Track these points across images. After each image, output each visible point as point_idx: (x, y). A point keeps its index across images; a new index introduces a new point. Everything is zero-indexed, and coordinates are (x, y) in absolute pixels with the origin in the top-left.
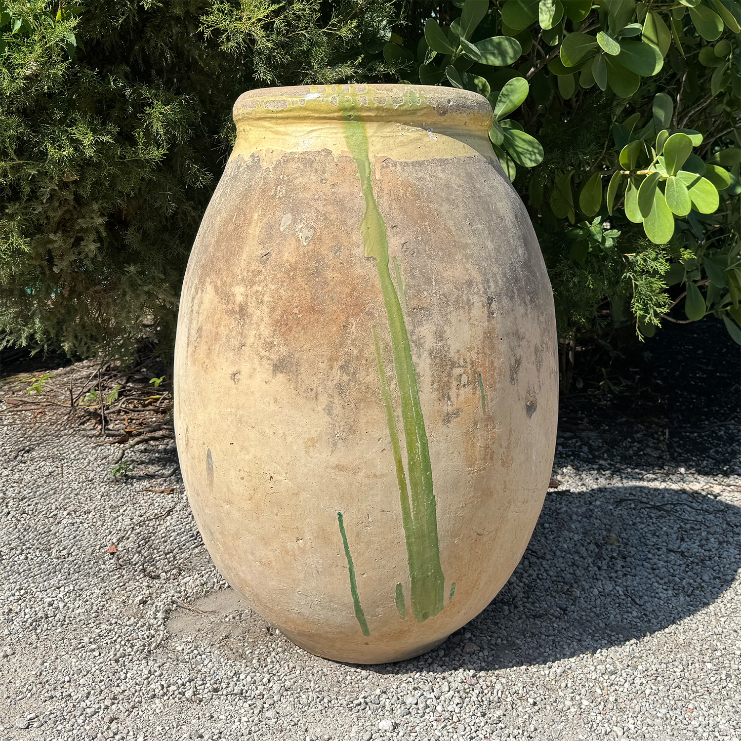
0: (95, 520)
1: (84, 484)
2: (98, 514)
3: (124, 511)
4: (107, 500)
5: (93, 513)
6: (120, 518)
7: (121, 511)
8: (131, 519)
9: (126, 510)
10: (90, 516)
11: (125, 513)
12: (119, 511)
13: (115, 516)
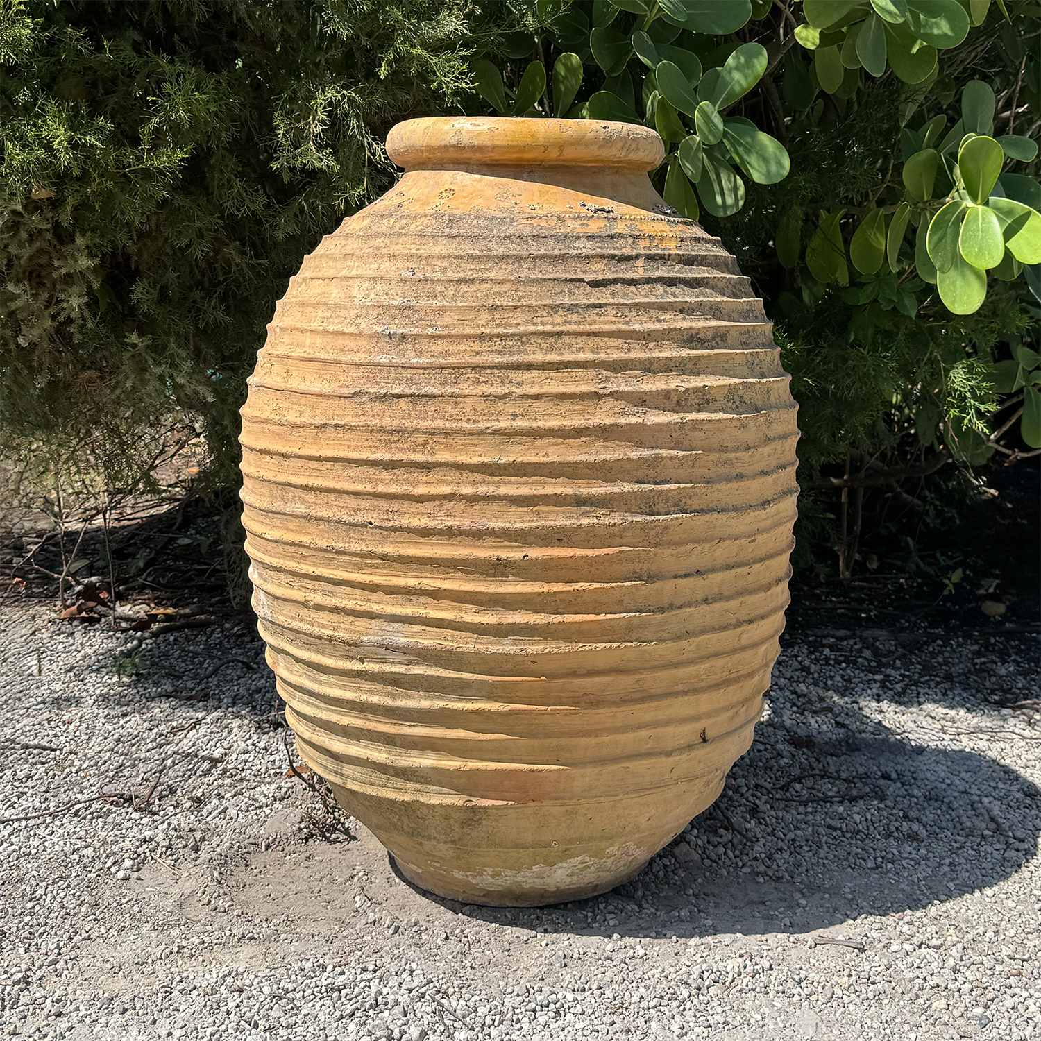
0: (77, 734)
2: (84, 725)
4: (103, 706)
5: (76, 723)
7: (121, 722)
9: (130, 720)
10: (72, 727)
11: (128, 725)
12: (117, 723)
13: (111, 728)
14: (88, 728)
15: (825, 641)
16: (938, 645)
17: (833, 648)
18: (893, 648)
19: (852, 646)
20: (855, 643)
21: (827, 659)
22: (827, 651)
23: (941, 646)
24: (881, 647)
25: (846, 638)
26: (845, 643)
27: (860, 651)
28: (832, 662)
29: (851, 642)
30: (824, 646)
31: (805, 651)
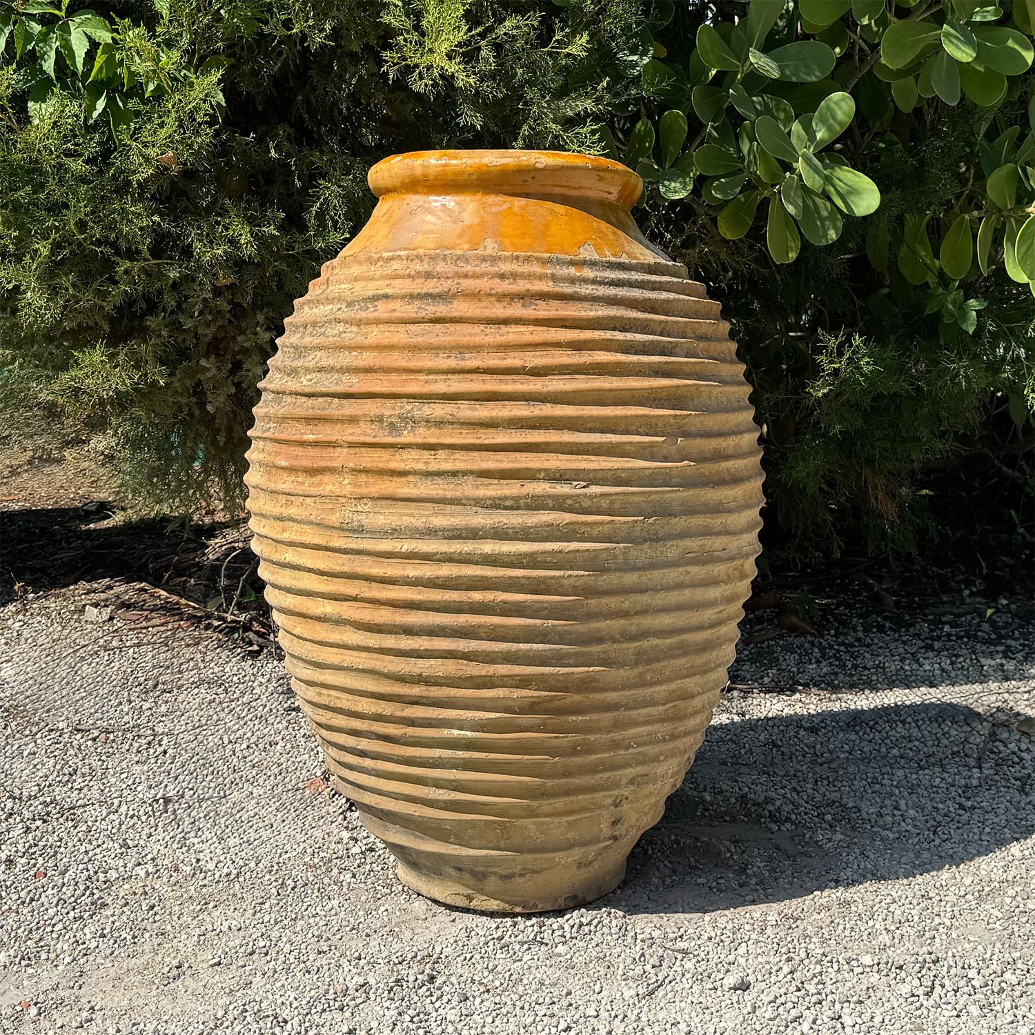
15: (944, 619)
17: (952, 624)
18: (1010, 620)
19: (970, 622)
20: (973, 618)
21: (949, 635)
22: (947, 628)
24: (998, 619)
25: (964, 614)
26: (963, 619)
27: (978, 625)
28: (954, 638)
29: (970, 617)
30: (944, 623)
31: (926, 630)
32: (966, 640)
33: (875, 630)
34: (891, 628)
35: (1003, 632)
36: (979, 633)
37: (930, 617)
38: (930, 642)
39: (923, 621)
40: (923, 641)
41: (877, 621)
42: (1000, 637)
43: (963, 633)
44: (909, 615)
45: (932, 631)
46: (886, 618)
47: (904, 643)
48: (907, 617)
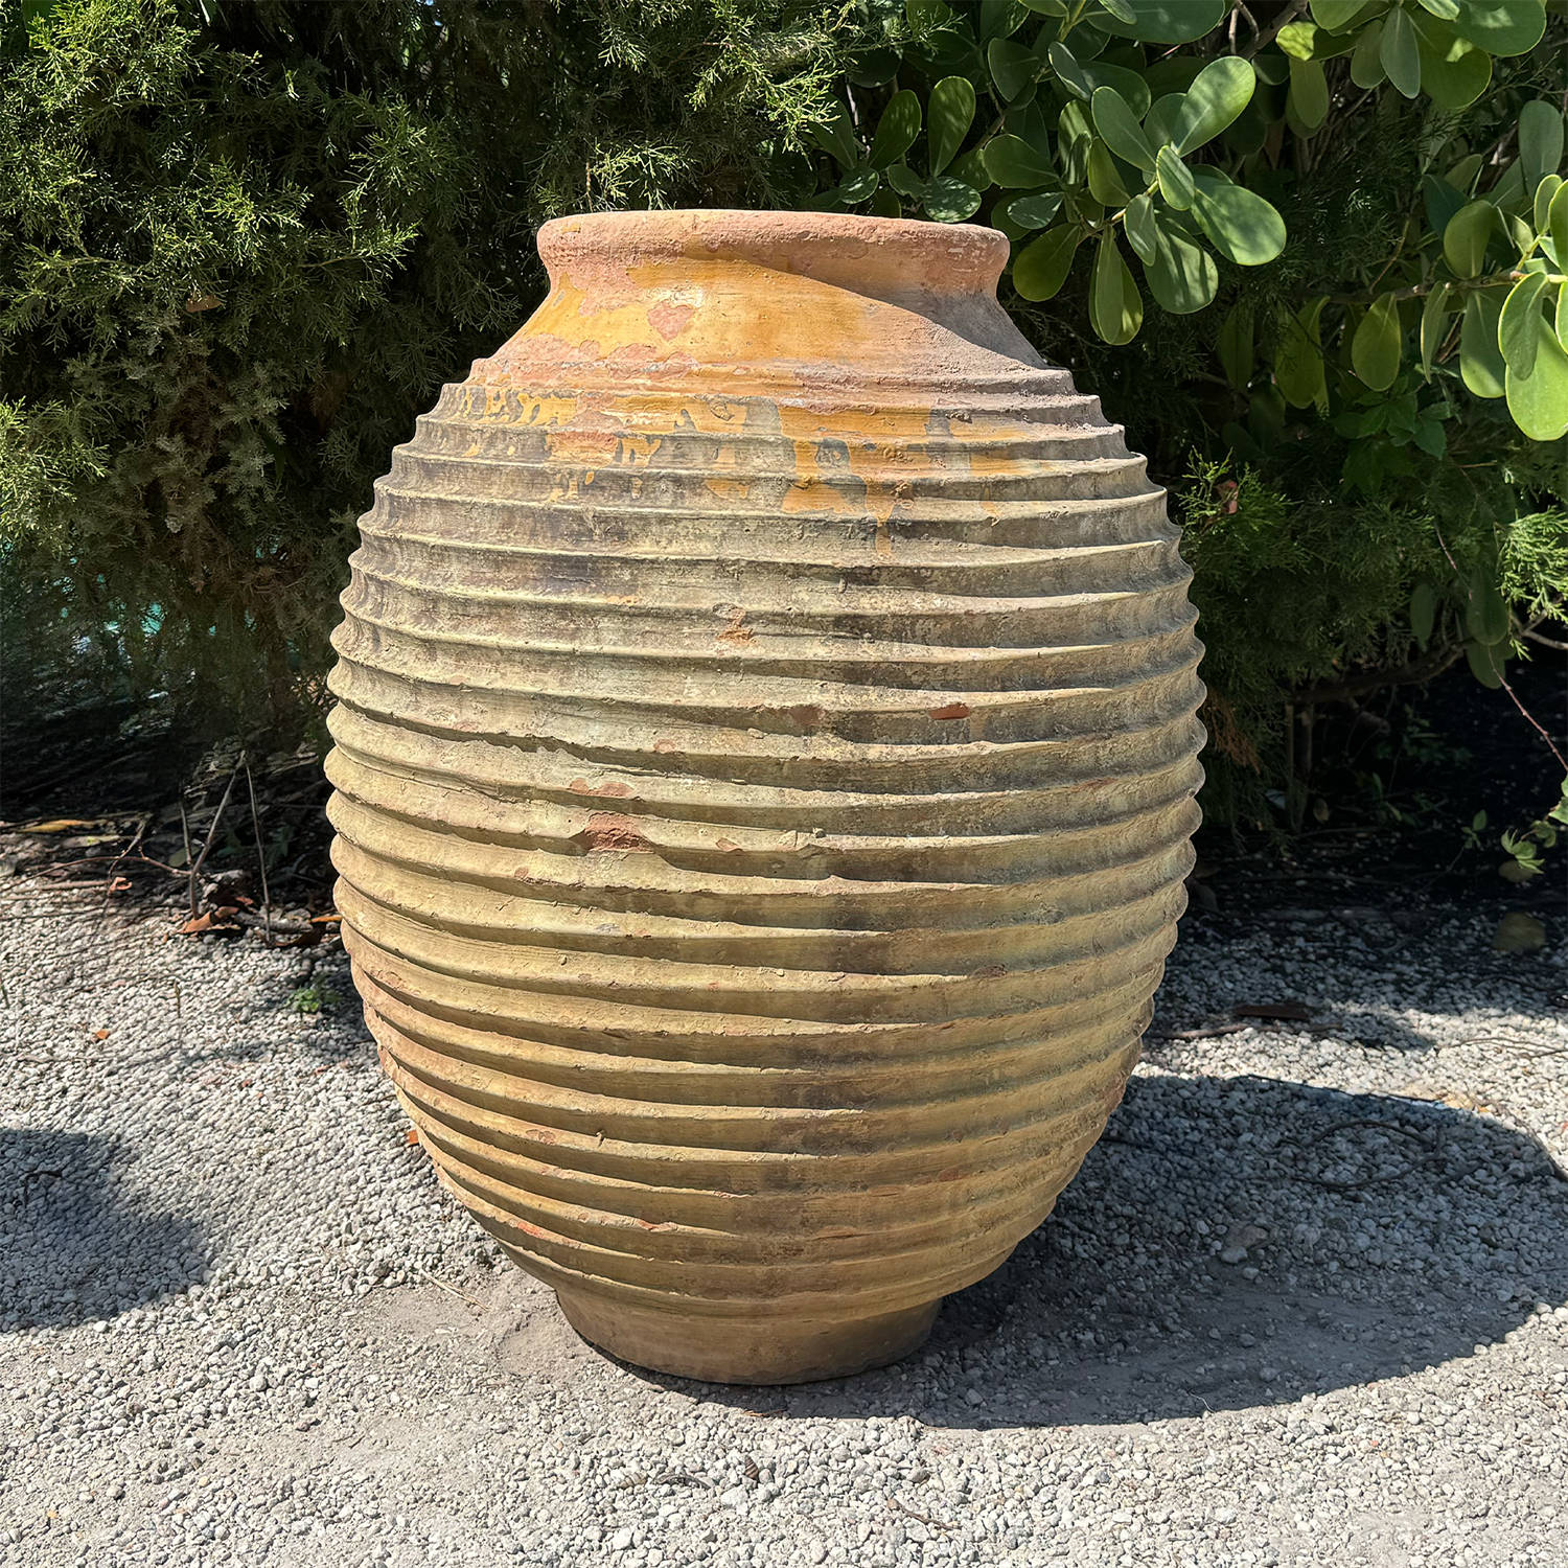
0: (264, 1101)
1: (231, 1030)
2: (271, 1089)
3: (330, 1081)
4: (286, 1060)
5: (258, 1085)
6: (322, 1096)
7: (322, 1082)
8: (348, 1098)
9: (333, 1079)
10: (253, 1092)
11: (333, 1085)
12: (316, 1083)
13: (311, 1091)
14: (277, 1092)
15: (1294, 928)
16: (1454, 927)
17: (1309, 937)
18: (1391, 934)
19: (1332, 934)
20: (1335, 929)
21: (1304, 953)
22: (1300, 942)
23: (1458, 928)
24: (1373, 932)
25: (1322, 921)
26: (1321, 929)
27: (1344, 939)
28: (1312, 957)
29: (1329, 927)
30: (1293, 934)
31: (1269, 943)
32: (1331, 960)
33: (1191, 940)
34: (1215, 938)
35: (1385, 951)
36: (1350, 952)
37: (1272, 924)
38: (1278, 962)
39: (1262, 929)
40: (1267, 960)
41: (1193, 927)
42: (1381, 958)
43: (1324, 951)
44: (1241, 919)
45: (1277, 945)
46: (1206, 923)
47: (1238, 961)
48: (1237, 923)
